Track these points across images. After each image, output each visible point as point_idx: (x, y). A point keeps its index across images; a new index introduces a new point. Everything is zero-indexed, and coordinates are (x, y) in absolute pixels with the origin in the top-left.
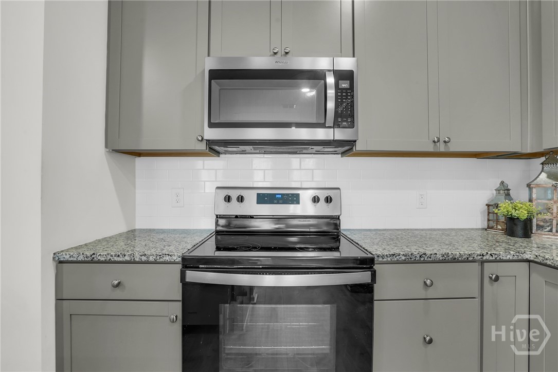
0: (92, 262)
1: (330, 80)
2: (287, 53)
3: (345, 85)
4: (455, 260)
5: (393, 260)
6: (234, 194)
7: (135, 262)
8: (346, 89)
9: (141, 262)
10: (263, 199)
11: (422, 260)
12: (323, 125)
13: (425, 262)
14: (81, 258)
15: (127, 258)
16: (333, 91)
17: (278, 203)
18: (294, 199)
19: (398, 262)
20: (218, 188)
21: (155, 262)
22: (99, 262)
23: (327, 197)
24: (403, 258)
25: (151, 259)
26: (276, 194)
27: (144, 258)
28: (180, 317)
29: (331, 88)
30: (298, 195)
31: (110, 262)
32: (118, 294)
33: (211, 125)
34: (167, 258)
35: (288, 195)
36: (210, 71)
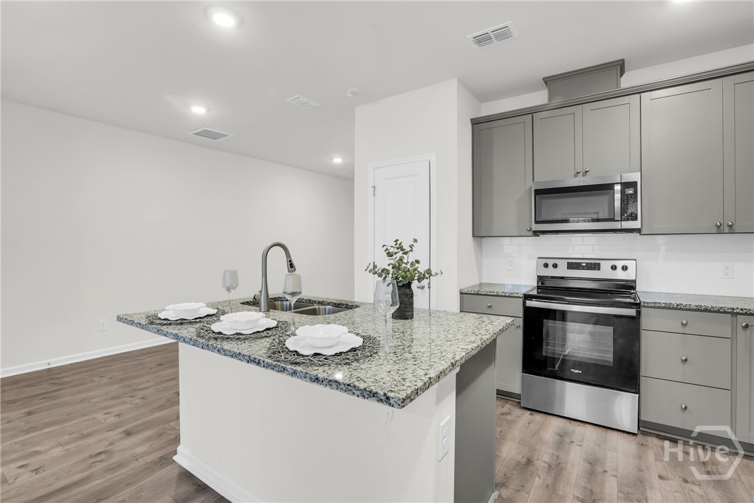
0: (478, 294)
1: (618, 188)
2: (586, 172)
3: (630, 191)
4: (706, 310)
5: (656, 306)
6: (551, 263)
7: (499, 296)
8: (631, 194)
9: (502, 296)
10: (571, 266)
11: (678, 308)
12: (613, 220)
13: (680, 309)
14: (472, 292)
15: (495, 294)
16: (620, 195)
17: (583, 269)
18: (596, 267)
19: (659, 307)
20: (539, 258)
21: (509, 297)
22: (481, 295)
23: (623, 267)
24: (664, 305)
25: (507, 295)
26: (581, 263)
27: (503, 294)
28: (522, 326)
29: (618, 193)
30: (599, 264)
31: (486, 295)
32: (490, 311)
33: (536, 222)
34: (515, 295)
35: (590, 263)
36: (535, 190)
